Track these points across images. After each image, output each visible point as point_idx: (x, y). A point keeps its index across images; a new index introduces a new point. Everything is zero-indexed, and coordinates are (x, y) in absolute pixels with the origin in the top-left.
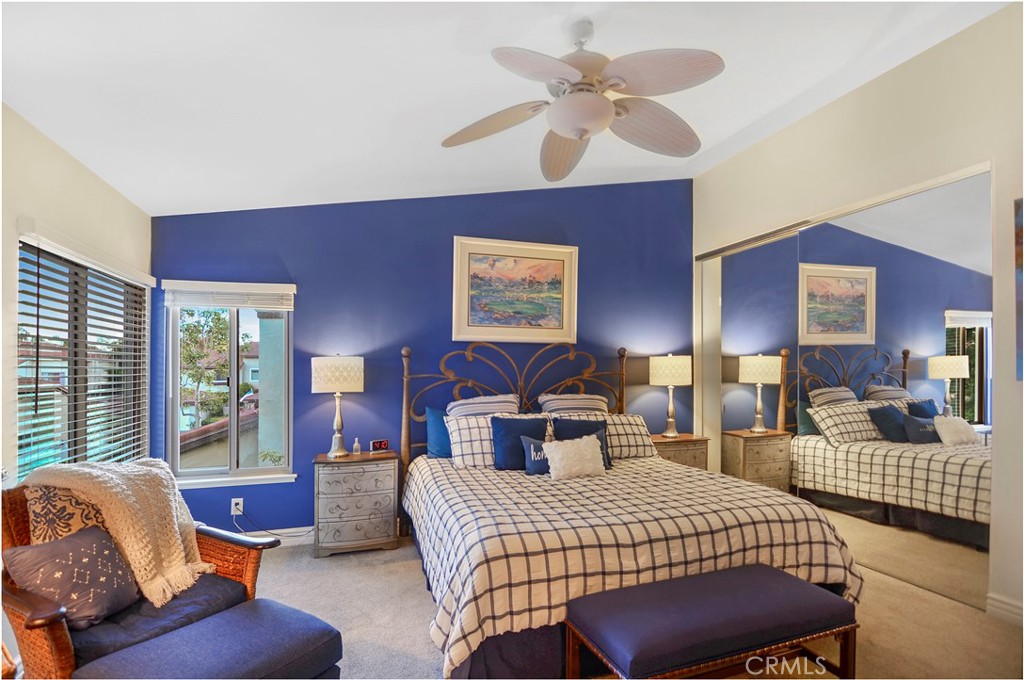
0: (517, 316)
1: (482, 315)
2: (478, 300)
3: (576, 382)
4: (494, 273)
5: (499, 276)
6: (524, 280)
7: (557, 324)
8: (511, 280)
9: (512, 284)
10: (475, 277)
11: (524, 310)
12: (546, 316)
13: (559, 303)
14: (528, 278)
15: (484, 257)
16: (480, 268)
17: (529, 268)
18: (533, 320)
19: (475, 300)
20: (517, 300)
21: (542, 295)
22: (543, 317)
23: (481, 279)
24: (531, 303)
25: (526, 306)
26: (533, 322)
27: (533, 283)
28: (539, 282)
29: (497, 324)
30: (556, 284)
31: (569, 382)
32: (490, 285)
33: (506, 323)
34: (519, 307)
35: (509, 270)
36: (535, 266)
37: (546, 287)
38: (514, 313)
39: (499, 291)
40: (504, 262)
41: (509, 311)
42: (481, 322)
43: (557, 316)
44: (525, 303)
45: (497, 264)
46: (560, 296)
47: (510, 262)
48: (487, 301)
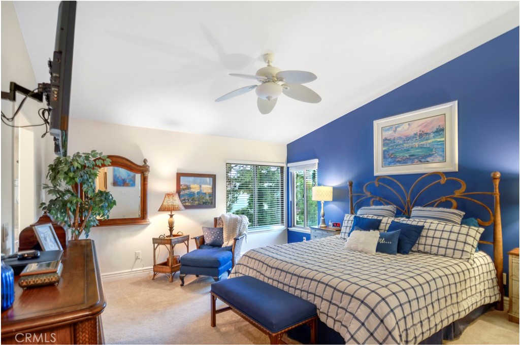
0: (412, 157)
1: (390, 160)
2: (388, 152)
3: (449, 199)
4: (396, 135)
5: (399, 136)
6: (415, 134)
7: (441, 159)
8: (407, 137)
9: (408, 138)
10: (386, 139)
11: (416, 153)
12: (433, 154)
13: (443, 144)
14: (419, 133)
15: (389, 128)
16: (388, 134)
17: (419, 126)
18: (423, 158)
19: (386, 153)
20: (412, 148)
21: (429, 141)
22: (430, 155)
23: (389, 140)
24: (421, 148)
25: (417, 150)
26: (423, 160)
27: (422, 135)
28: (426, 134)
29: (398, 164)
30: (440, 131)
31: (443, 199)
32: (394, 143)
33: (405, 163)
34: (412, 152)
35: (406, 131)
36: (423, 124)
37: (432, 135)
38: (410, 156)
39: (399, 145)
40: (402, 127)
41: (407, 155)
42: (390, 164)
43: (441, 153)
44: (417, 149)
45: (398, 129)
46: (443, 139)
47: (406, 126)
48: (393, 152)
